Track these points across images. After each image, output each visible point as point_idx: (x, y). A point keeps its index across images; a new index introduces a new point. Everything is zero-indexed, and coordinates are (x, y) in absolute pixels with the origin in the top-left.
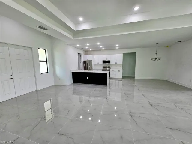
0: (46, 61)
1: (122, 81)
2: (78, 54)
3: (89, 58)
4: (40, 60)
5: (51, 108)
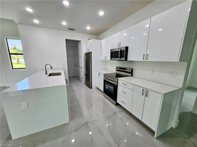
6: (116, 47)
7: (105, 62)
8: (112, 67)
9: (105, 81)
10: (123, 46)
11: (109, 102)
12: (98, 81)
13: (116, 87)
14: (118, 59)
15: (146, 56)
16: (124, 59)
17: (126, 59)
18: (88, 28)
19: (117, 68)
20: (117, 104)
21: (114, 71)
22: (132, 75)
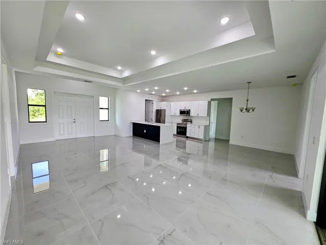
0: (108, 109)
1: (202, 144)
2: (146, 100)
3: (163, 105)
4: (100, 107)
5: (108, 160)
6: (183, 109)
7: (174, 116)
9: (177, 127)
10: (188, 108)
11: (182, 139)
13: (185, 128)
14: (185, 115)
15: (198, 114)
17: (189, 115)
19: (183, 120)
20: (187, 137)
21: (182, 122)
22: (192, 123)
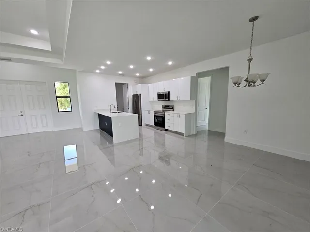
0: (70, 97)
3: (138, 89)
7: (152, 102)
8: (159, 106)
11: (161, 132)
12: (148, 118)
13: (163, 118)
14: (164, 99)
15: (179, 97)
16: (167, 99)
17: (169, 100)
18: (138, 75)
19: (163, 106)
20: (166, 130)
21: (161, 109)
22: (173, 110)
